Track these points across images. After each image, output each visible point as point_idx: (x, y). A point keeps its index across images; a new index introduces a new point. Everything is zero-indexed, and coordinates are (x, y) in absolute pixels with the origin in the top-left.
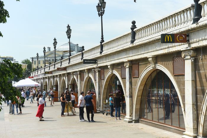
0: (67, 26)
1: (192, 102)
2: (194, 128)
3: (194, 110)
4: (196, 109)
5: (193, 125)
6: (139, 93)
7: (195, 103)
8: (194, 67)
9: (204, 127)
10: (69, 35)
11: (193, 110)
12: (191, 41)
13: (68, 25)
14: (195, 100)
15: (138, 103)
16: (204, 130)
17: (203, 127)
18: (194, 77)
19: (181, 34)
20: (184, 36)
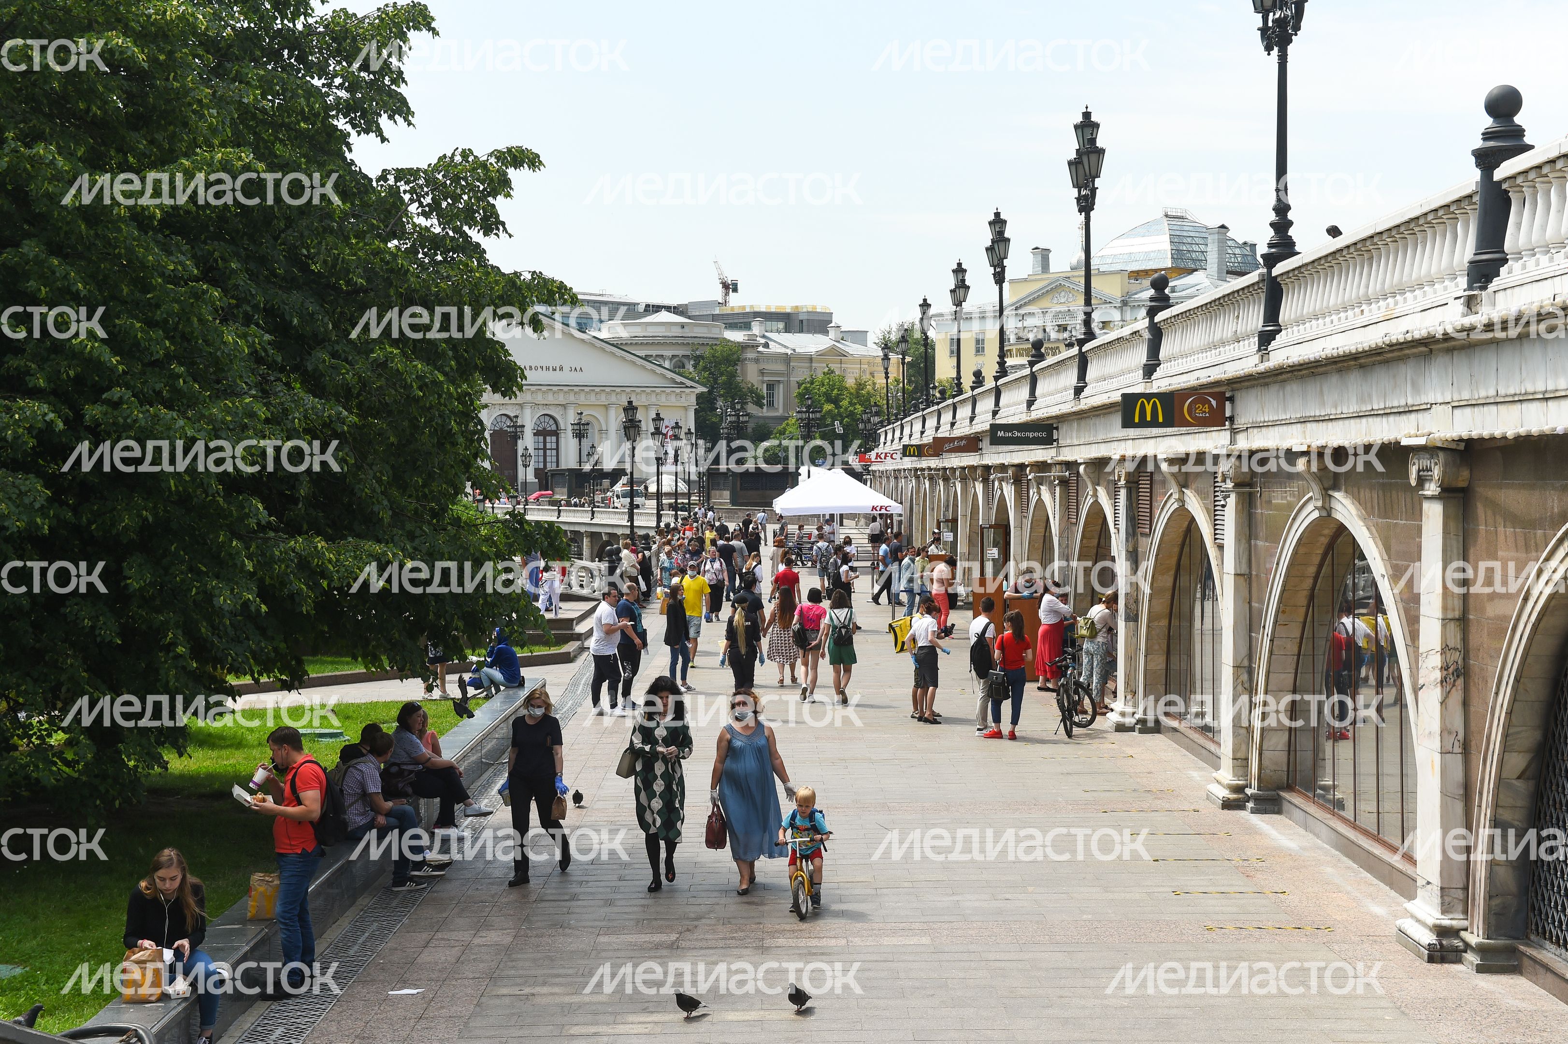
0: (992, 217)
1: (1235, 659)
2: (1239, 755)
3: (1240, 688)
4: (1247, 685)
5: (1234, 744)
6: (1154, 602)
7: (1246, 663)
8: (1247, 523)
9: (1266, 754)
10: (998, 265)
11: (1235, 688)
12: (1241, 421)
13: (997, 214)
14: (1244, 651)
15: (1156, 647)
16: (1266, 762)
17: (1260, 754)
18: (1244, 561)
19: (1199, 393)
20: (1214, 403)
